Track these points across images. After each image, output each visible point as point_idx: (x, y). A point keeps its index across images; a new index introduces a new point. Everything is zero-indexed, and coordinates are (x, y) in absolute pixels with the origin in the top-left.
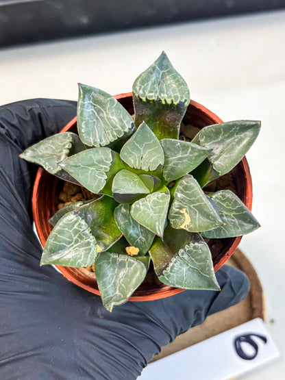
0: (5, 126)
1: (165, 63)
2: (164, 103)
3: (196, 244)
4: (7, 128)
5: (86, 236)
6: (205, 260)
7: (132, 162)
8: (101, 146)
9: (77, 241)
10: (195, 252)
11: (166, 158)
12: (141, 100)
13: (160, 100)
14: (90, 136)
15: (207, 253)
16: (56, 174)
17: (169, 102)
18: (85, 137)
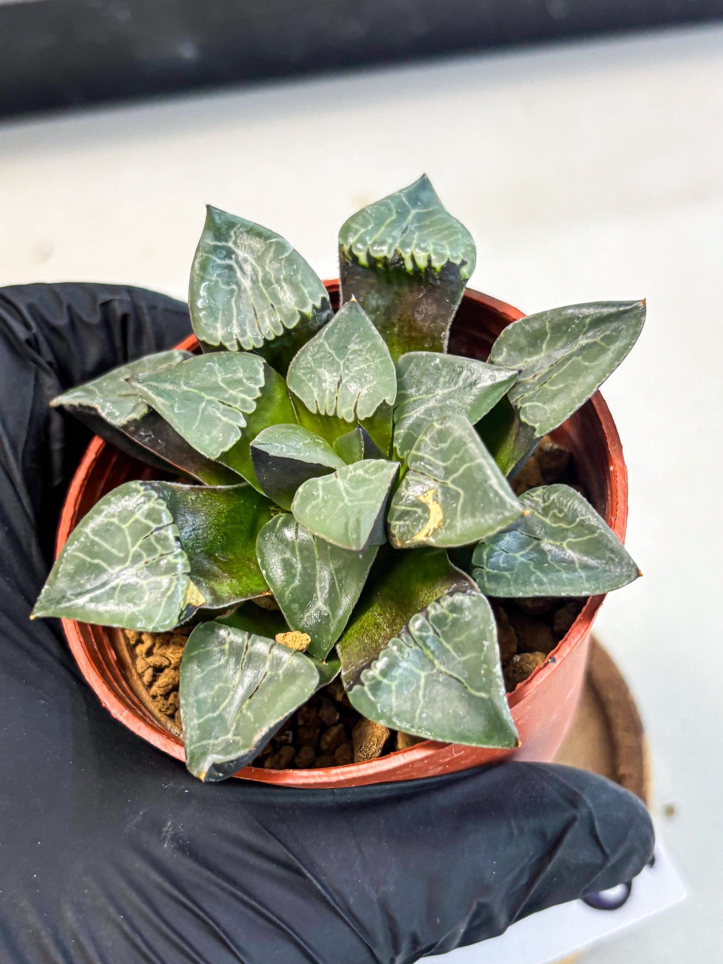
0: (33, 324)
1: (424, 196)
2: (409, 266)
3: (458, 598)
4: (35, 329)
5: (164, 547)
6: (477, 643)
7: (315, 394)
8: (241, 349)
9: (137, 558)
10: (455, 622)
11: (401, 386)
12: (355, 259)
13: (402, 259)
14: (216, 319)
15: (487, 622)
16: (125, 427)
17: (422, 264)
18: (204, 321)
